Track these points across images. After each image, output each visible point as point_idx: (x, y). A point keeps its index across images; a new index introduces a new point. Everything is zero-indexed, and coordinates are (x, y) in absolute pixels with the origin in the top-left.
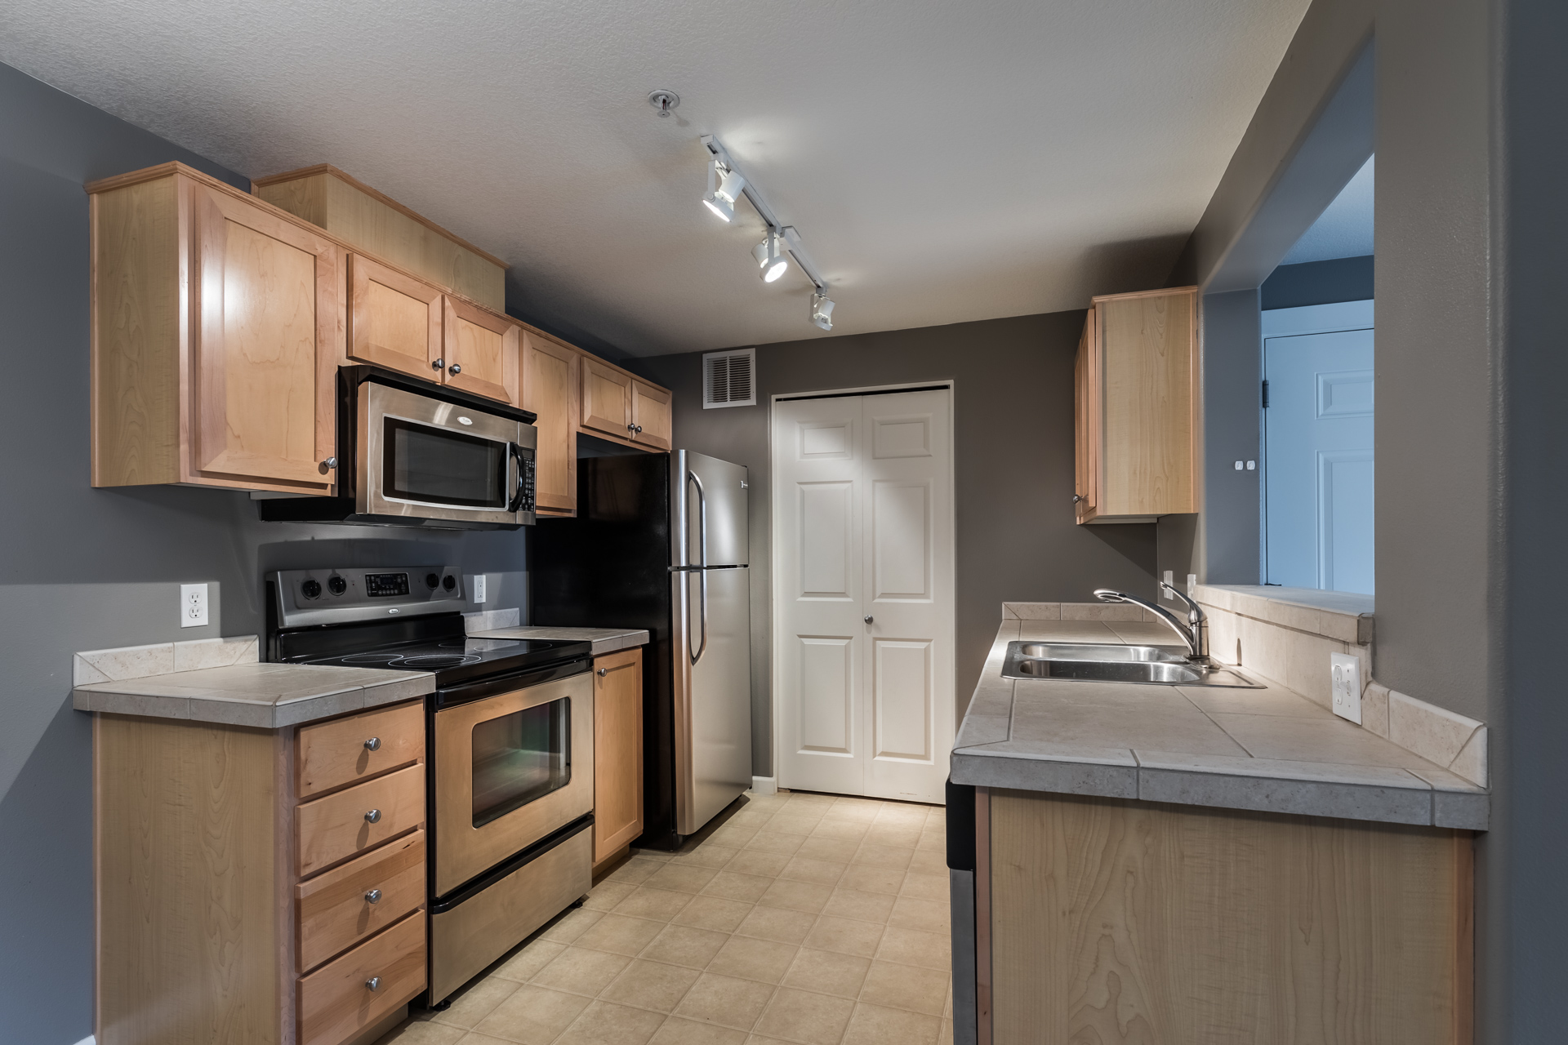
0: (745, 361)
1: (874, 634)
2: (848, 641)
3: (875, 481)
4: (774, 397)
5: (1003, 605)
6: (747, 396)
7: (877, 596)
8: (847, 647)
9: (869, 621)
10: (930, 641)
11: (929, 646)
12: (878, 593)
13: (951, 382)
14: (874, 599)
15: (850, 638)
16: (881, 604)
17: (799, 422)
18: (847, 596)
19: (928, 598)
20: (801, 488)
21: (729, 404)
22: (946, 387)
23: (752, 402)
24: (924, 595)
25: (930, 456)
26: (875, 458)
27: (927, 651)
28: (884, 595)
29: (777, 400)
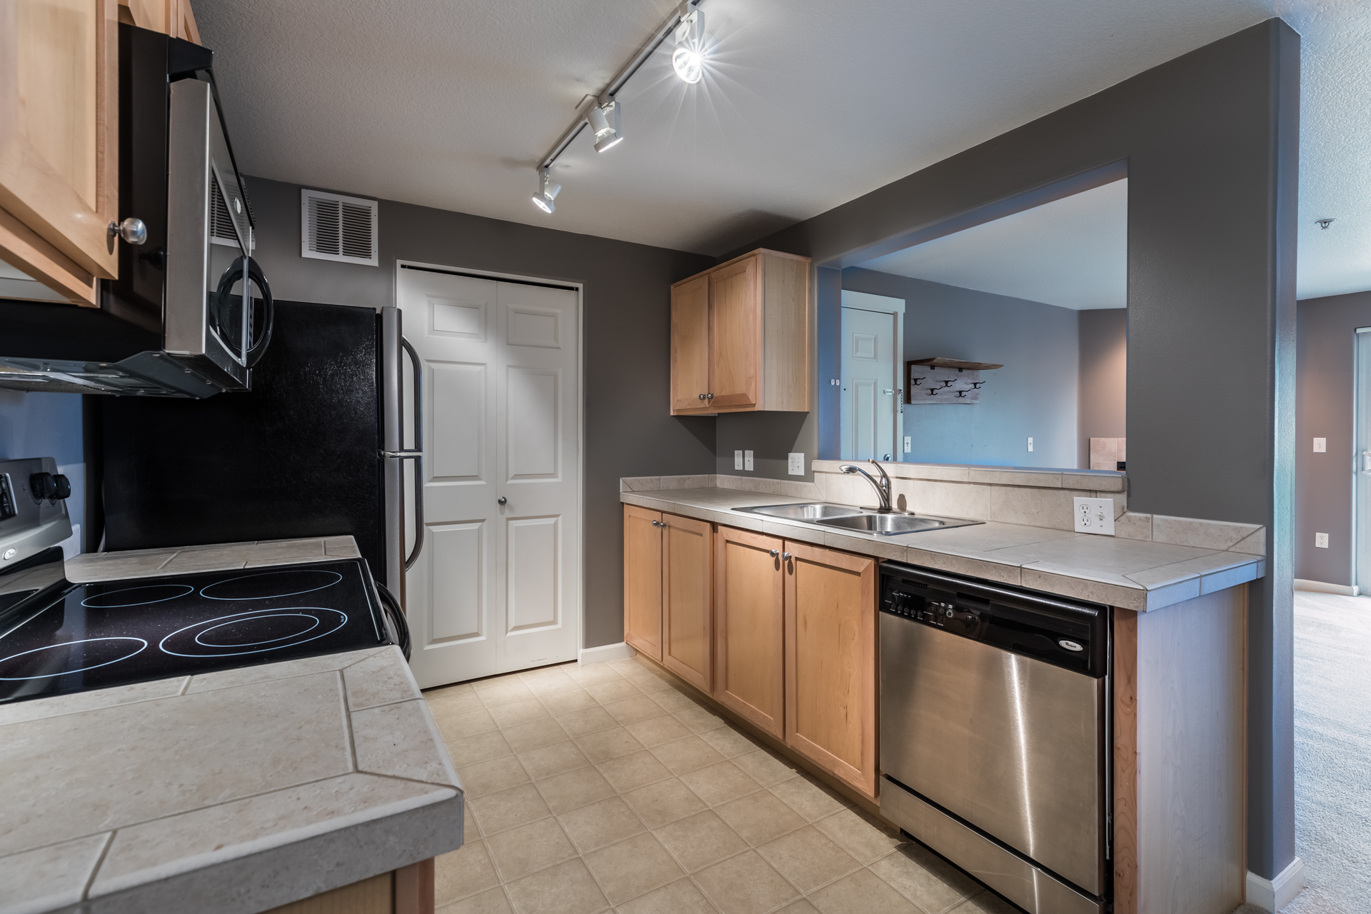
0: (366, 213)
1: (508, 514)
2: (480, 524)
3: (508, 366)
4: (399, 262)
5: (621, 480)
6: (367, 254)
7: (510, 477)
8: (479, 531)
9: (502, 502)
10: (557, 516)
11: (557, 521)
12: (511, 475)
13: (580, 286)
14: (507, 480)
15: (483, 521)
16: (514, 485)
17: (428, 296)
18: (480, 479)
19: (556, 477)
20: (429, 366)
21: (340, 258)
22: (577, 289)
23: (374, 261)
24: (553, 475)
25: (559, 348)
26: (508, 344)
27: (556, 525)
28: (517, 476)
29: (403, 266)
